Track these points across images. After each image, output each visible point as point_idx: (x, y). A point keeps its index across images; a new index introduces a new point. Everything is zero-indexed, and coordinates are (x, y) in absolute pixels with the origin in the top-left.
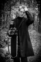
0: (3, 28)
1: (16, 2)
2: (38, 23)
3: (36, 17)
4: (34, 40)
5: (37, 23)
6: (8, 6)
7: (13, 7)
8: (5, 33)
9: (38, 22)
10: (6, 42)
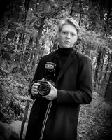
0: (13, 72)
1: (61, 8)
2: (108, 76)
3: (106, 59)
4: (88, 117)
5: (105, 74)
6: (36, 15)
7: (49, 22)
8: (17, 84)
9: (109, 72)
10: (15, 108)
